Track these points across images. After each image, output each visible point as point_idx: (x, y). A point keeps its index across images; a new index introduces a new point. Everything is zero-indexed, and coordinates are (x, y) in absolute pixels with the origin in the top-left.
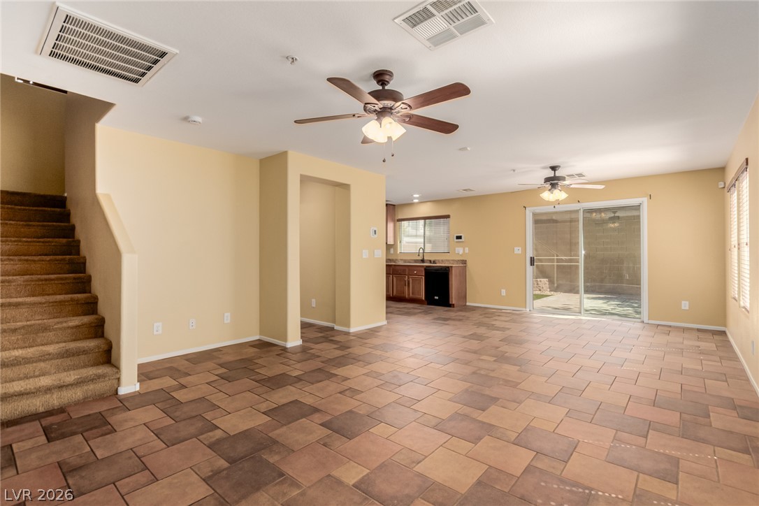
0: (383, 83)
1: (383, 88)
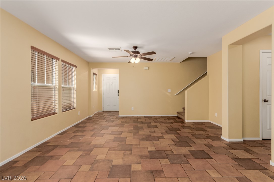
0: (135, 49)
1: (135, 50)
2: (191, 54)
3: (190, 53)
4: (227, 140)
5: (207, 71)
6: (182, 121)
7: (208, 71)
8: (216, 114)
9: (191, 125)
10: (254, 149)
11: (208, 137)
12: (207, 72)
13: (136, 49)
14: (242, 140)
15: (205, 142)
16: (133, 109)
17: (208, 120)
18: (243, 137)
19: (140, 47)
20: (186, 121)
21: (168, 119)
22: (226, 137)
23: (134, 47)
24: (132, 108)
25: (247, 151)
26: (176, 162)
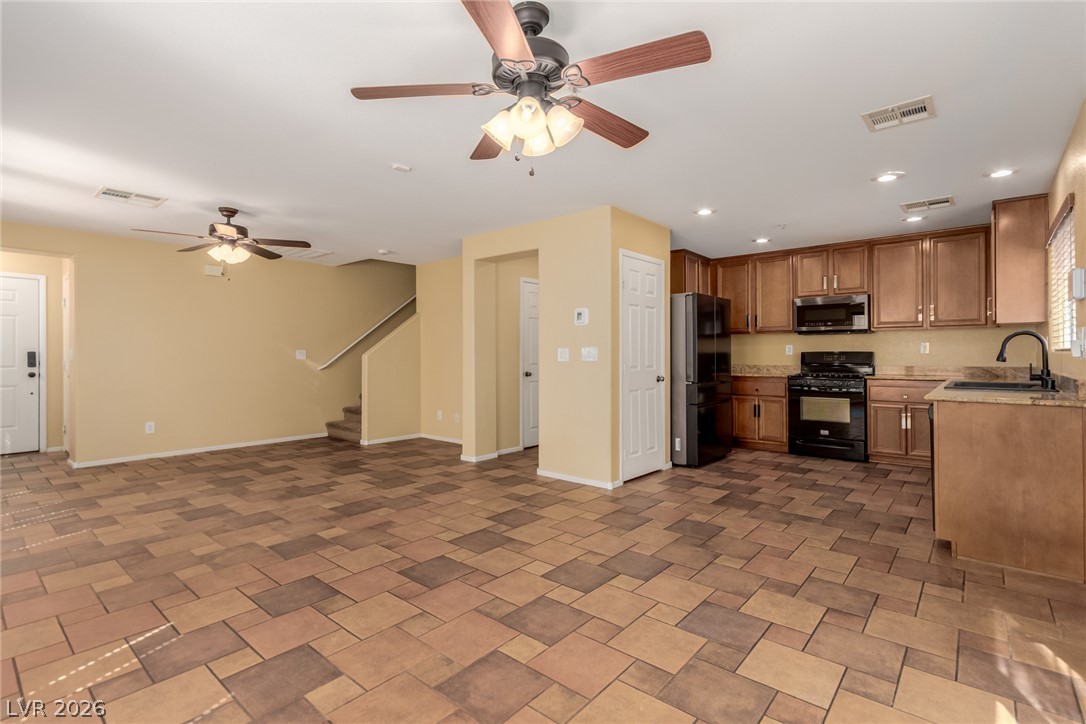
0: (229, 216)
1: (230, 221)
2: (384, 254)
3: (381, 251)
4: (473, 459)
5: (415, 293)
6: (355, 445)
7: (418, 295)
8: (440, 412)
9: (386, 450)
10: (517, 463)
11: (438, 463)
12: (415, 299)
13: (233, 216)
14: (495, 455)
15: (435, 470)
16: (150, 427)
17: (419, 432)
18: (498, 449)
19: (244, 213)
20: (364, 442)
21: (308, 447)
22: (470, 456)
23: (222, 210)
24: (148, 424)
25: (508, 467)
26: (404, 506)
